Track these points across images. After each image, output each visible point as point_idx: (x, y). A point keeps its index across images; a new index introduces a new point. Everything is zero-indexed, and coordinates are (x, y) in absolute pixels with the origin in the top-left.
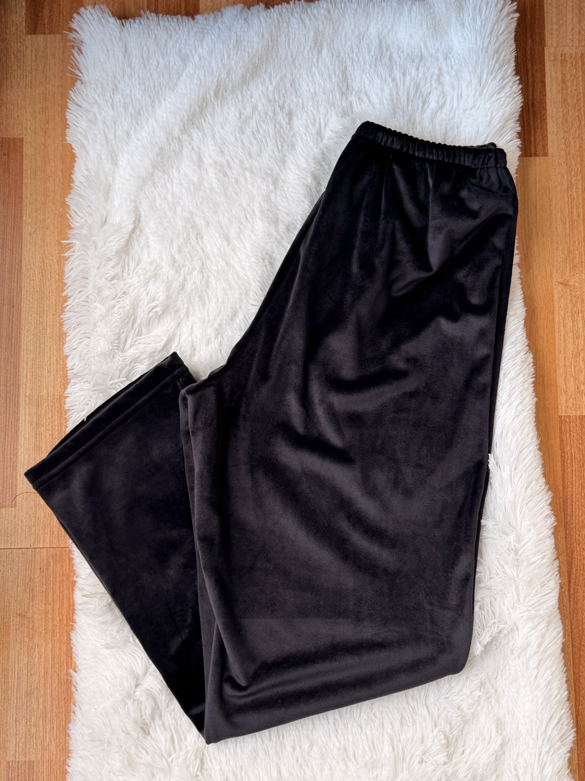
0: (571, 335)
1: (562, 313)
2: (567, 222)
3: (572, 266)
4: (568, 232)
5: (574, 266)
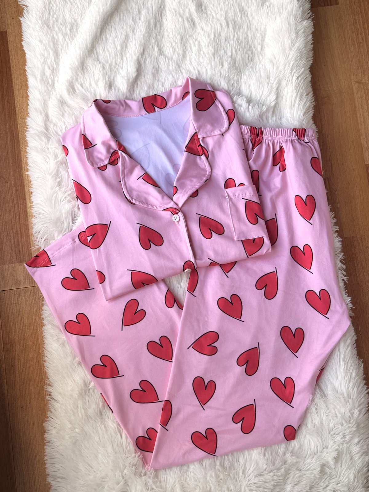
0: (367, 113)
1: (360, 100)
2: (356, 44)
3: (362, 70)
4: (357, 50)
5: (364, 71)
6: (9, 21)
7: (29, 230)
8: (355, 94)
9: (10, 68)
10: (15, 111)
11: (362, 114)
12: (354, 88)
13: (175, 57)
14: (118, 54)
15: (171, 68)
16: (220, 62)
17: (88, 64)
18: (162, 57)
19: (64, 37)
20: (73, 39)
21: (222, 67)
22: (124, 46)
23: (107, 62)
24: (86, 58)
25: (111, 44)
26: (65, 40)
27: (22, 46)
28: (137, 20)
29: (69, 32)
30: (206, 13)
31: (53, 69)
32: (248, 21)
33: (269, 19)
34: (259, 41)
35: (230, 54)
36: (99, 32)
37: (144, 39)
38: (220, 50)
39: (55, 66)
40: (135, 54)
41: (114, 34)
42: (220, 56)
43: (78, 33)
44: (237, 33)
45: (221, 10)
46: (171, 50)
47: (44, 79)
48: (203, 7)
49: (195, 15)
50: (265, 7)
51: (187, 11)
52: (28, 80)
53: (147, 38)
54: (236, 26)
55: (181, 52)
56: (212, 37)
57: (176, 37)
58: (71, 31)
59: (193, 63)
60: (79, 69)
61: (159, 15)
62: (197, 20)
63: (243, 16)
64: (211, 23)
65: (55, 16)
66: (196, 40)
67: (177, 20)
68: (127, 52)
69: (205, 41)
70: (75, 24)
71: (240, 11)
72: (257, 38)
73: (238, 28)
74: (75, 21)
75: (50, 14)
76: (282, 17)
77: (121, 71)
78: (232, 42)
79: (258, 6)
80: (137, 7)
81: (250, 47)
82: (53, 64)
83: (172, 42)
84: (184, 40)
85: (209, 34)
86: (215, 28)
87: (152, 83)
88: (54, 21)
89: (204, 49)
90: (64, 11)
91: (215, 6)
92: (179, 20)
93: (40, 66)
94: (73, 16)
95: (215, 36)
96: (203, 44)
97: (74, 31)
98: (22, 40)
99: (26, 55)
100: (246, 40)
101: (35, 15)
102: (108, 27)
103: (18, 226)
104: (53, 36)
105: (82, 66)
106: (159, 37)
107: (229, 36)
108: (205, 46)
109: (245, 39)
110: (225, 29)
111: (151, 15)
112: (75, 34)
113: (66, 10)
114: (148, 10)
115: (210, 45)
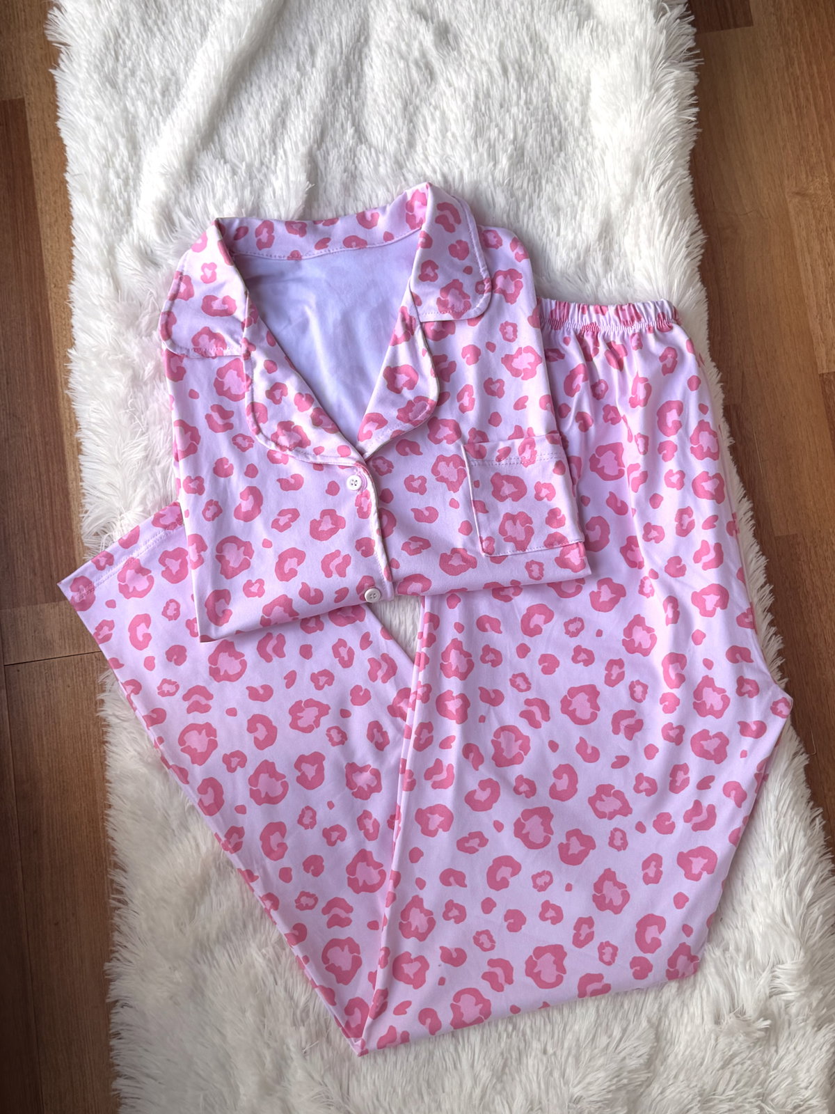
0: (820, 262)
1: (804, 233)
2: (793, 110)
3: (808, 168)
4: (796, 123)
5: (811, 168)
6: (30, 78)
7: (72, 530)
8: (793, 220)
9: (31, 178)
10: (43, 272)
11: (808, 261)
12: (790, 207)
13: (392, 147)
14: (267, 142)
15: (382, 170)
16: (489, 155)
17: (201, 167)
18: (363, 146)
19: (149, 109)
20: (169, 112)
21: (495, 165)
22: (280, 125)
23: (243, 159)
24: (196, 153)
25: (251, 121)
26: (152, 114)
27: (58, 130)
28: (308, 68)
29: (159, 96)
30: (457, 48)
31: (127, 178)
32: (549, 62)
33: (596, 59)
34: (577, 104)
35: (511, 136)
36: (225, 95)
37: (322, 108)
38: (489, 127)
39: (131, 170)
40: (304, 142)
41: (257, 99)
42: (489, 140)
43: (179, 100)
44: (526, 90)
45: (490, 40)
46: (382, 131)
47: (108, 200)
48: (451, 37)
49: (433, 54)
50: (586, 31)
51: (416, 45)
52: (72, 203)
53: (330, 107)
54: (524, 76)
55: (404, 135)
56: (471, 99)
57: (393, 104)
58: (163, 94)
59: (430, 158)
60: (183, 176)
61: (356, 57)
62: (437, 65)
63: (537, 53)
64: (468, 70)
65: (129, 64)
66: (436, 108)
67: (394, 67)
68: (286, 137)
69: (455, 109)
70: (173, 79)
71: (531, 40)
72: (571, 98)
73: (529, 77)
74: (173, 73)
75: (117, 59)
76: (622, 52)
77: (273, 178)
78: (514, 110)
79: (570, 29)
80: (307, 40)
81: (556, 119)
82: (127, 165)
83: (384, 113)
84: (411, 108)
85: (463, 94)
86: (476, 80)
87: (341, 205)
88: (126, 76)
89: (453, 127)
90: (148, 52)
91: (476, 34)
92: (397, 66)
93: (97, 172)
94: (168, 62)
95: (477, 97)
96: (451, 116)
97: (170, 95)
98: (57, 118)
99: (67, 149)
100: (546, 104)
101: (85, 64)
102: (244, 85)
103: (48, 522)
104: (125, 105)
105: (190, 172)
106: (355, 104)
107: (510, 96)
108: (456, 121)
109: (543, 101)
110: (500, 81)
111: (338, 56)
112: (173, 101)
113: (152, 50)
114: (332, 45)
115: (466, 116)
